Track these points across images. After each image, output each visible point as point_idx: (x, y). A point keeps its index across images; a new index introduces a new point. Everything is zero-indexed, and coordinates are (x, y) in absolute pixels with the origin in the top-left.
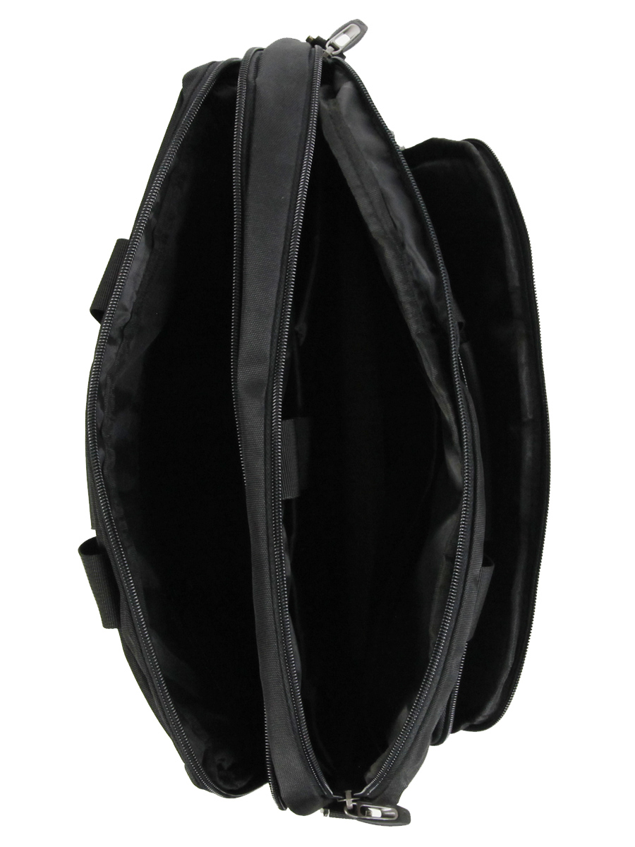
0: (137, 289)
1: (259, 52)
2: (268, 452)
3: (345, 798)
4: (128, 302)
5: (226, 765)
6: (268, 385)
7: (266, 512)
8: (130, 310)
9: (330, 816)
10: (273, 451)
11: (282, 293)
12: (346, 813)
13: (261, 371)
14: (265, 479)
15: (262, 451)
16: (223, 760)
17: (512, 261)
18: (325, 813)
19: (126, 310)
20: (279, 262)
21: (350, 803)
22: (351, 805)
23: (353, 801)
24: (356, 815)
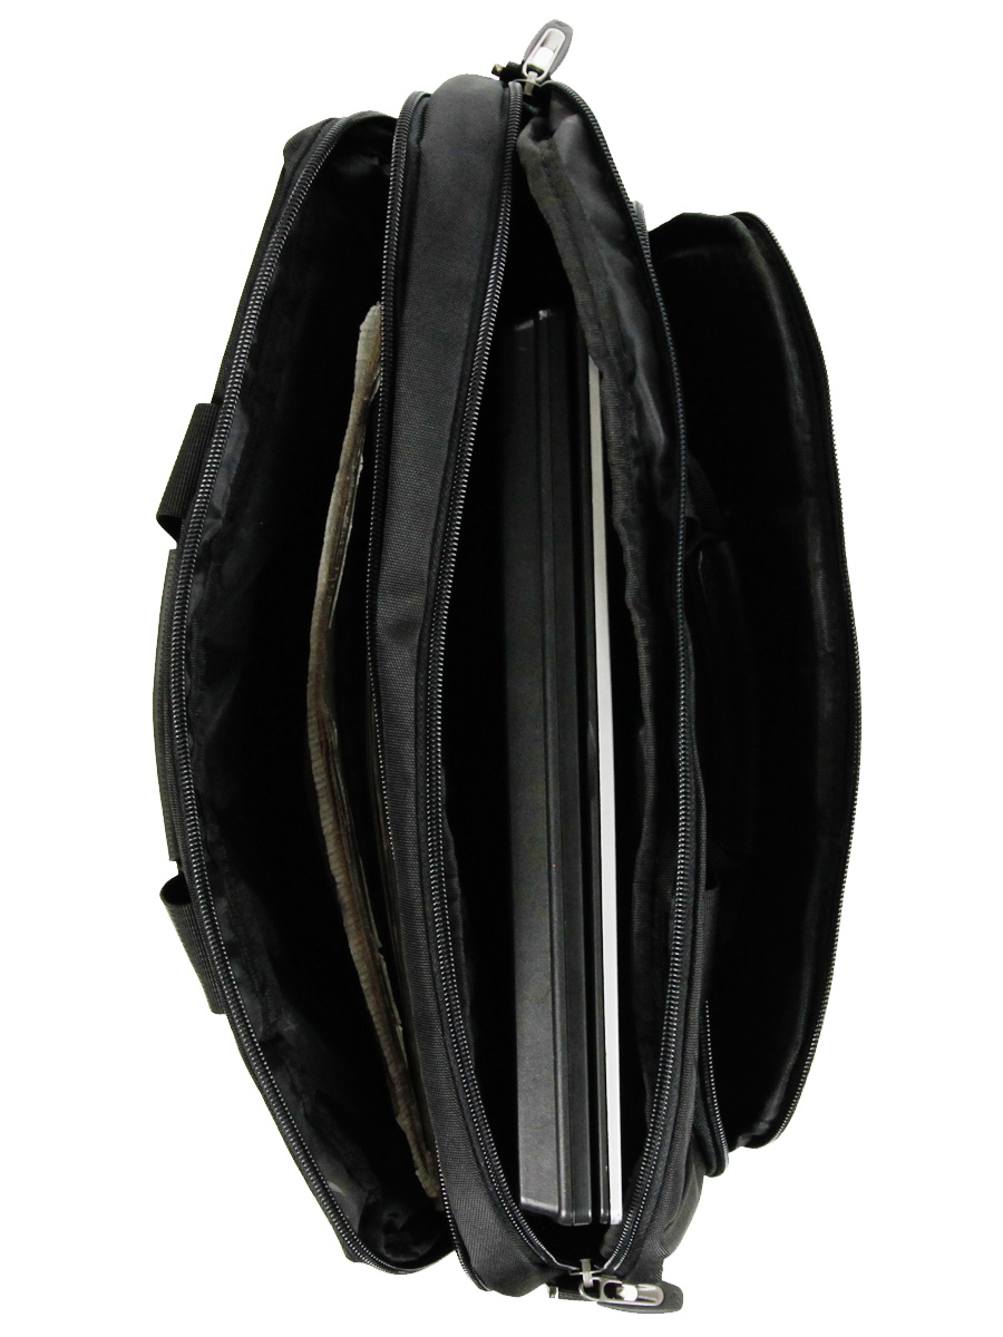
0: (231, 481)
1: (427, 99)
2: (421, 730)
3: (581, 1270)
4: (219, 503)
5: (400, 1223)
6: (423, 625)
7: (417, 824)
8: (223, 515)
9: (560, 1297)
10: (428, 729)
11: (450, 481)
12: (581, 1292)
13: (414, 603)
14: (416, 773)
15: (412, 730)
16: (395, 1215)
17: (799, 403)
18: (552, 1293)
19: (217, 515)
20: (447, 433)
21: (588, 1278)
22: (591, 1281)
23: (594, 1275)
24: (598, 1296)
